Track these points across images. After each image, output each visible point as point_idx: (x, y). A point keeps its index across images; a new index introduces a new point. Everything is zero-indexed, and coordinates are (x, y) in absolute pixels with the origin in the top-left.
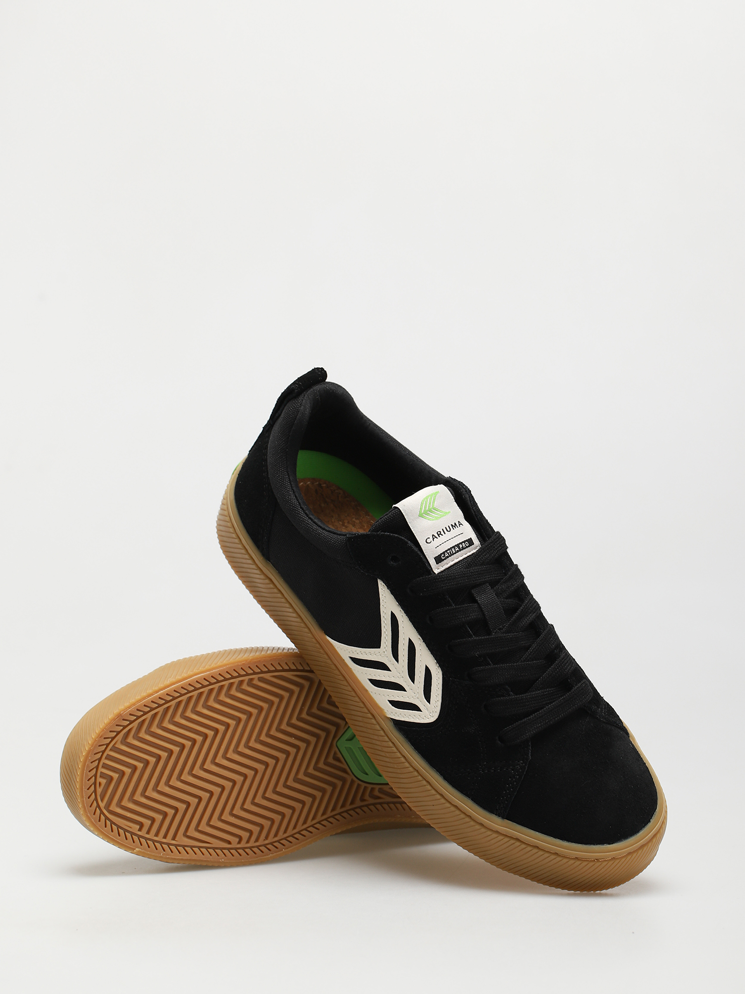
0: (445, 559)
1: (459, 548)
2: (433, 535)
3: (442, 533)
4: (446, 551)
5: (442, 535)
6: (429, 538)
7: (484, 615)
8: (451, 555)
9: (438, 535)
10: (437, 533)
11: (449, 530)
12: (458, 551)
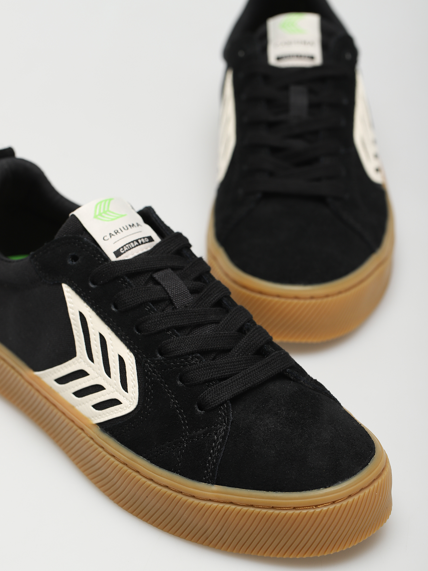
0: (125, 252)
1: (138, 242)
2: (110, 234)
3: (119, 231)
4: (125, 245)
5: (119, 233)
6: (106, 236)
7: (168, 294)
8: (130, 249)
9: (116, 233)
10: (115, 232)
11: (126, 228)
12: (137, 246)
